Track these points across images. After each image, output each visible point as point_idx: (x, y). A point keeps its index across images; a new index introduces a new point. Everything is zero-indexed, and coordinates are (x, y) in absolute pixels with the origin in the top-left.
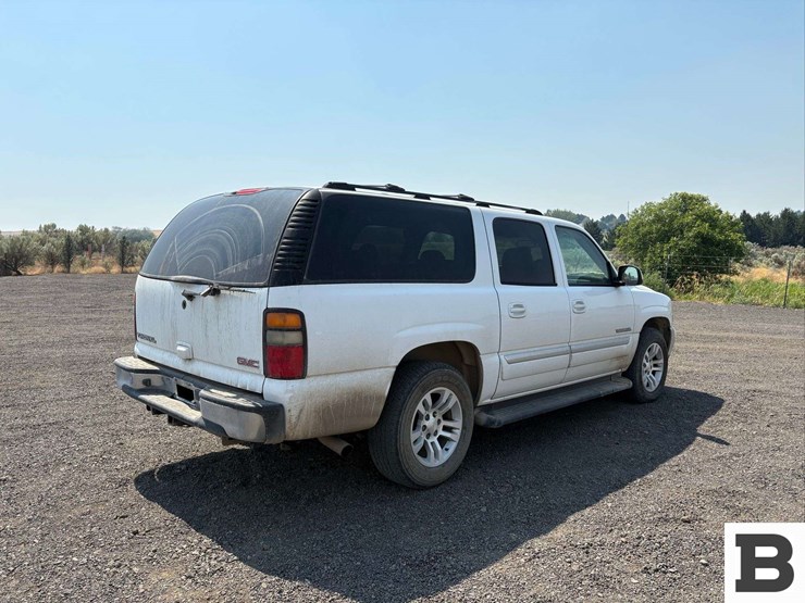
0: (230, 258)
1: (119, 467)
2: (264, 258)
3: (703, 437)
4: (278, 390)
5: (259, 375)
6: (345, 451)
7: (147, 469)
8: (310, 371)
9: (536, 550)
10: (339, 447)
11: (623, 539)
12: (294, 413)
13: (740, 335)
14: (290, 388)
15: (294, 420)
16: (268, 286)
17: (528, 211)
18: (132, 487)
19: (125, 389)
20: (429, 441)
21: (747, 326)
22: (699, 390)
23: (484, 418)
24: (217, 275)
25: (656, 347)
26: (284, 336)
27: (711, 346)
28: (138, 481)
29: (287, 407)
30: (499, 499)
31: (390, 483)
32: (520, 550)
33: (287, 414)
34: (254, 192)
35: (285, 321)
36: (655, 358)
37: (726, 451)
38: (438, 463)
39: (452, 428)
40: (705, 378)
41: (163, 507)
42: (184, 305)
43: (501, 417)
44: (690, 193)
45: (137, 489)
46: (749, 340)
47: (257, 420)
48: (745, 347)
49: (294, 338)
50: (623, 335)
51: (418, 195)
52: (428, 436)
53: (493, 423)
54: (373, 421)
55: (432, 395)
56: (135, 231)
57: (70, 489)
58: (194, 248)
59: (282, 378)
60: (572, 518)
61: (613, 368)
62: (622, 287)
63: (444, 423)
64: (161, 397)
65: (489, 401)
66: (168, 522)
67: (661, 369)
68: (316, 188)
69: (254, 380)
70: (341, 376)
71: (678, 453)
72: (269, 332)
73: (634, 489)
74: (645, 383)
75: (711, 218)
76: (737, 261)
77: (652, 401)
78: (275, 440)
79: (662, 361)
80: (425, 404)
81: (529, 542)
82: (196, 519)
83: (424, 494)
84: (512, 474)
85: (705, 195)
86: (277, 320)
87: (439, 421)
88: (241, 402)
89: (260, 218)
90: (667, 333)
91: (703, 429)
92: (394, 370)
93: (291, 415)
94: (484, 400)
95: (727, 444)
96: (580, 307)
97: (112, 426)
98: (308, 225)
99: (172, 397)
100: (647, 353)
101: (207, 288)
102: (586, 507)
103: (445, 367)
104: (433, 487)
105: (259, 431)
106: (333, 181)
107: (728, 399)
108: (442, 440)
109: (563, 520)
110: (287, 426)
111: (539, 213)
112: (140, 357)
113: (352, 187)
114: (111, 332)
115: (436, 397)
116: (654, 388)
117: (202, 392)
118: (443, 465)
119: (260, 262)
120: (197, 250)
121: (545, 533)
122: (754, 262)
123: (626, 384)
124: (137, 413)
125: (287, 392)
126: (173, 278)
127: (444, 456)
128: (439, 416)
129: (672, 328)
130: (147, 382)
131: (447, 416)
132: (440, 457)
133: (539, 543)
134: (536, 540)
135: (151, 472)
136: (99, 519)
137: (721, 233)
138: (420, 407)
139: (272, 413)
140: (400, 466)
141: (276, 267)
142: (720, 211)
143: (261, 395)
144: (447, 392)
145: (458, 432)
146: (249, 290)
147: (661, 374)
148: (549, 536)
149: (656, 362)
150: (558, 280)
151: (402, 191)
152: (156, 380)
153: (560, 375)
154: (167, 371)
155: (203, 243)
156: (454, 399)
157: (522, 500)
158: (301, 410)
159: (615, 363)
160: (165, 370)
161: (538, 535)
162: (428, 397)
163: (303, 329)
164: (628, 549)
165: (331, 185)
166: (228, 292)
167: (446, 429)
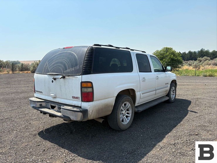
0: (68, 67)
1: (32, 130)
2: (79, 67)
3: (190, 111)
4: (86, 105)
5: (80, 101)
6: (103, 121)
7: (41, 131)
8: (95, 99)
9: (161, 146)
10: (101, 121)
11: (183, 141)
12: (91, 111)
13: (188, 84)
14: (89, 104)
15: (91, 114)
16: (82, 75)
17: (143, 52)
18: (38, 136)
19: (33, 107)
20: (124, 117)
21: (188, 81)
22: (184, 99)
23: (136, 110)
24: (63, 72)
25: (174, 88)
26: (87, 90)
27: (182, 87)
28: (39, 134)
29: (89, 110)
30: (144, 132)
31: (113, 130)
32: (157, 147)
33: (89, 112)
34: (71, 47)
35: (87, 85)
36: (173, 91)
37: (198, 115)
38: (126, 123)
39: (129, 113)
40: (184, 95)
41: (50, 141)
42: (53, 81)
43: (141, 109)
44: (168, 47)
45: (40, 137)
46: (190, 85)
47: (80, 114)
48: (190, 87)
49: (90, 90)
50: (167, 85)
51: (117, 48)
52: (123, 116)
53: (139, 111)
54: (110, 113)
55: (124, 104)
56: (14, 61)
57: (19, 138)
58: (54, 65)
59: (87, 102)
60: (167, 136)
61: (164, 94)
62: (166, 72)
63: (127, 112)
64: (46, 109)
65: (137, 105)
66: (53, 146)
67: (175, 94)
68: (91, 46)
69: (78, 103)
70: (102, 100)
71: (186, 116)
72: (83, 89)
73: (179, 127)
74: (171, 98)
75: (173, 53)
76: (180, 64)
77: (173, 102)
78: (85, 120)
79: (175, 92)
80: (123, 107)
81: (158, 144)
82: (61, 144)
83: (123, 132)
84: (145, 125)
85: (172, 48)
86: (85, 85)
87: (126, 111)
88: (75, 109)
89: (76, 55)
90: (176, 84)
91: (189, 109)
92: (115, 98)
93: (90, 112)
94: (136, 105)
95: (197, 113)
96: (157, 78)
97: (25, 118)
98: (91, 57)
99: (49, 109)
100: (172, 90)
101: (61, 76)
102: (169, 133)
103: (127, 96)
104: (125, 130)
105: (81, 117)
106: (95, 44)
107: (192, 101)
108: (127, 117)
109: (164, 137)
110: (89, 115)
111: (145, 52)
112: (36, 98)
113: (100, 46)
114: (15, 91)
115: (125, 105)
116: (173, 99)
117: (62, 107)
118: (128, 124)
119: (78, 68)
120: (55, 65)
121: (161, 141)
122: (184, 65)
123: (167, 98)
124: (31, 114)
125: (89, 106)
126: (48, 74)
127: (128, 121)
128: (126, 110)
129: (177, 82)
130: (41, 105)
131: (128, 110)
132: (127, 121)
133: (161, 144)
134: (159, 143)
135: (42, 131)
136: (31, 147)
137: (176, 57)
138: (122, 108)
139: (85, 112)
140: (118, 125)
141: (83, 69)
142: (176, 52)
143: (81, 107)
144: (128, 103)
145: (131, 114)
146: (75, 76)
147: (175, 95)
148: (162, 142)
149: (173, 92)
150: (152, 71)
151: (112, 46)
152: (44, 104)
153: (153, 97)
154: (47, 101)
155: (57, 63)
156: (130, 105)
157: (151, 132)
158: (93, 111)
159: (165, 93)
160: (46, 101)
161: (159, 142)
162: (123, 105)
163: (92, 87)
164: (185, 144)
165: (95, 45)
166: (68, 77)
167: (128, 113)
